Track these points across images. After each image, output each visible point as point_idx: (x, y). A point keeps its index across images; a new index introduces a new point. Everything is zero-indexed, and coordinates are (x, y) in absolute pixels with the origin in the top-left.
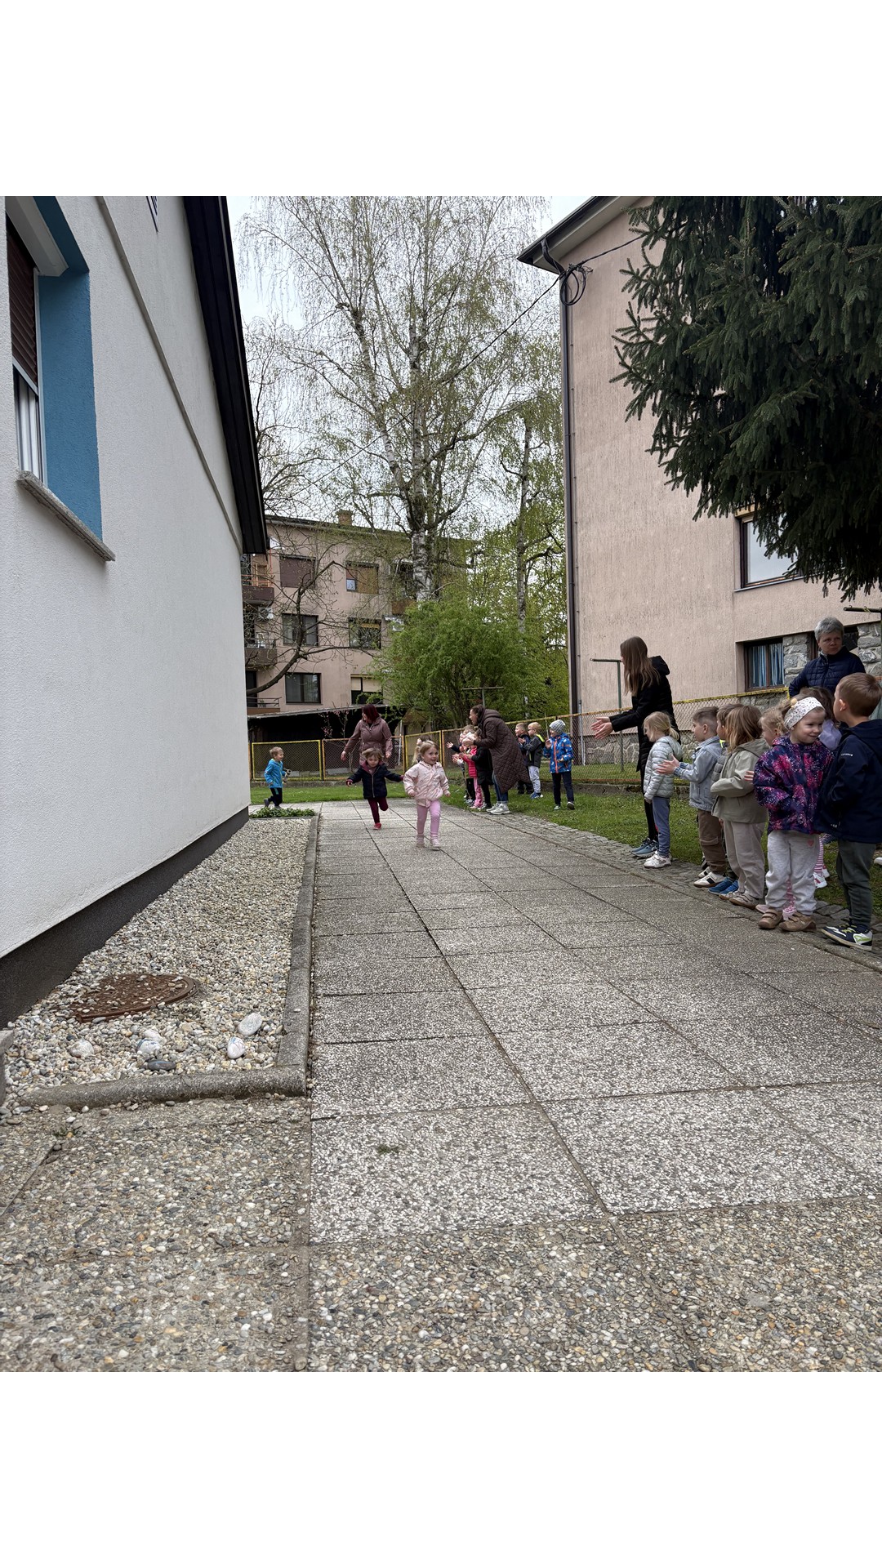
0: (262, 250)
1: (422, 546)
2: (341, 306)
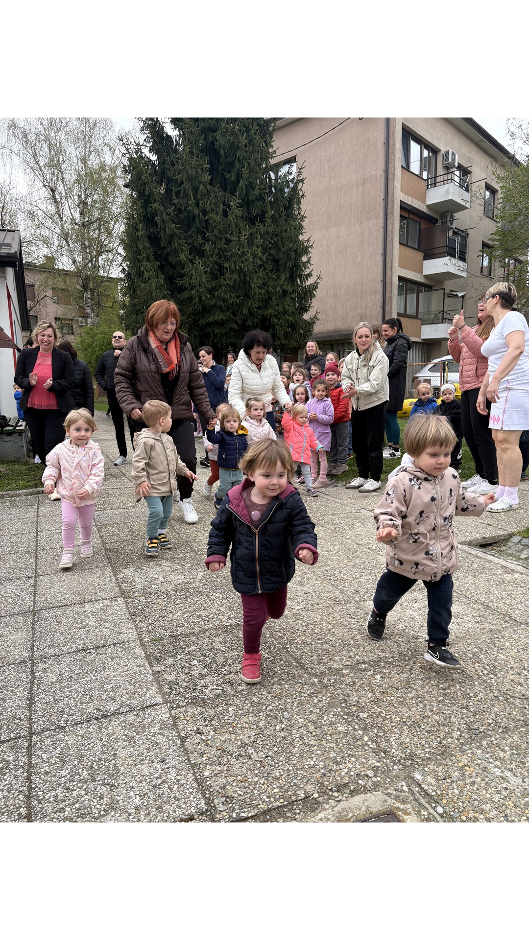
1: (89, 298)
2: (44, 185)
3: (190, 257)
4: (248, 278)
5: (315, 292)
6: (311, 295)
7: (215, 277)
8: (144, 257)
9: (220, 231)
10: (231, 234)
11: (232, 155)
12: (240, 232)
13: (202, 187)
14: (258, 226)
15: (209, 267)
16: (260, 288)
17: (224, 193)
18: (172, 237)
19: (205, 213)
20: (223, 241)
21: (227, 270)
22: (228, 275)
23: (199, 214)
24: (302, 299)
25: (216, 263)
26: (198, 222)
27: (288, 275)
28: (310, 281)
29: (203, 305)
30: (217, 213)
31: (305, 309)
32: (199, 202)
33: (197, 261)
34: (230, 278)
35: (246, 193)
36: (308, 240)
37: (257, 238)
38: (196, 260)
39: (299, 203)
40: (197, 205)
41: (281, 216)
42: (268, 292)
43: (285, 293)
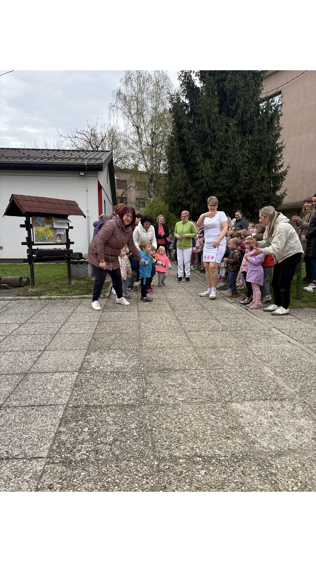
0: (114, 111)
1: (153, 186)
2: (133, 125)
3: (202, 159)
4: (238, 170)
5: (285, 177)
6: (282, 179)
7: (217, 170)
8: (176, 161)
9: (223, 142)
10: (230, 143)
11: (234, 94)
12: (236, 142)
13: (213, 116)
14: (248, 136)
15: (214, 164)
16: (246, 176)
17: (227, 118)
18: (193, 148)
19: (214, 131)
20: (224, 148)
21: (225, 166)
22: (225, 169)
23: (210, 133)
24: (275, 182)
25: (219, 162)
26: (209, 138)
27: (266, 167)
28: (282, 170)
29: (209, 188)
30: (221, 131)
31: (278, 188)
32: (211, 125)
33: (207, 161)
34: (227, 170)
35: (242, 117)
36: (282, 142)
37: (246, 144)
38: (205, 161)
39: (278, 119)
40: (210, 127)
41: (264, 129)
42: (251, 178)
43: (263, 178)
